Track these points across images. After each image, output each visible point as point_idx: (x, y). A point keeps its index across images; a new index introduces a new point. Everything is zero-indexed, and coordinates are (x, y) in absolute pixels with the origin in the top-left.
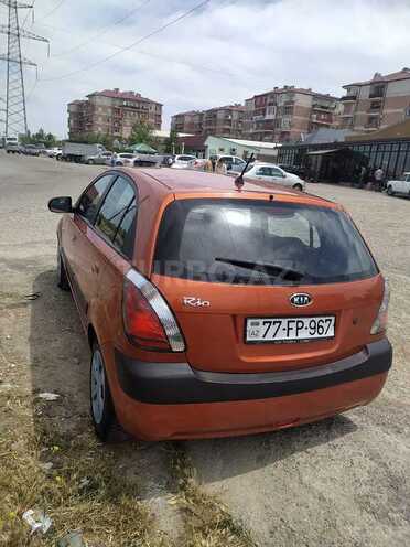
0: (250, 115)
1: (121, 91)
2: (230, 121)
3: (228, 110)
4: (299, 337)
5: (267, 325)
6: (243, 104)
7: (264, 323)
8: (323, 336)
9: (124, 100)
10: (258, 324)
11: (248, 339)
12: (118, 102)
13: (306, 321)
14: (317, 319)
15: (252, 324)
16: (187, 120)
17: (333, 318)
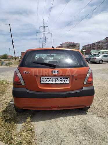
0: (105, 43)
1: (69, 42)
2: (99, 45)
3: (99, 43)
4: (56, 83)
5: (46, 79)
6: (103, 40)
7: (46, 78)
8: (65, 83)
9: (70, 44)
10: (44, 78)
11: (41, 82)
12: (68, 45)
13: (59, 78)
14: (62, 78)
15: (42, 78)
16: (87, 47)
17: (68, 78)
